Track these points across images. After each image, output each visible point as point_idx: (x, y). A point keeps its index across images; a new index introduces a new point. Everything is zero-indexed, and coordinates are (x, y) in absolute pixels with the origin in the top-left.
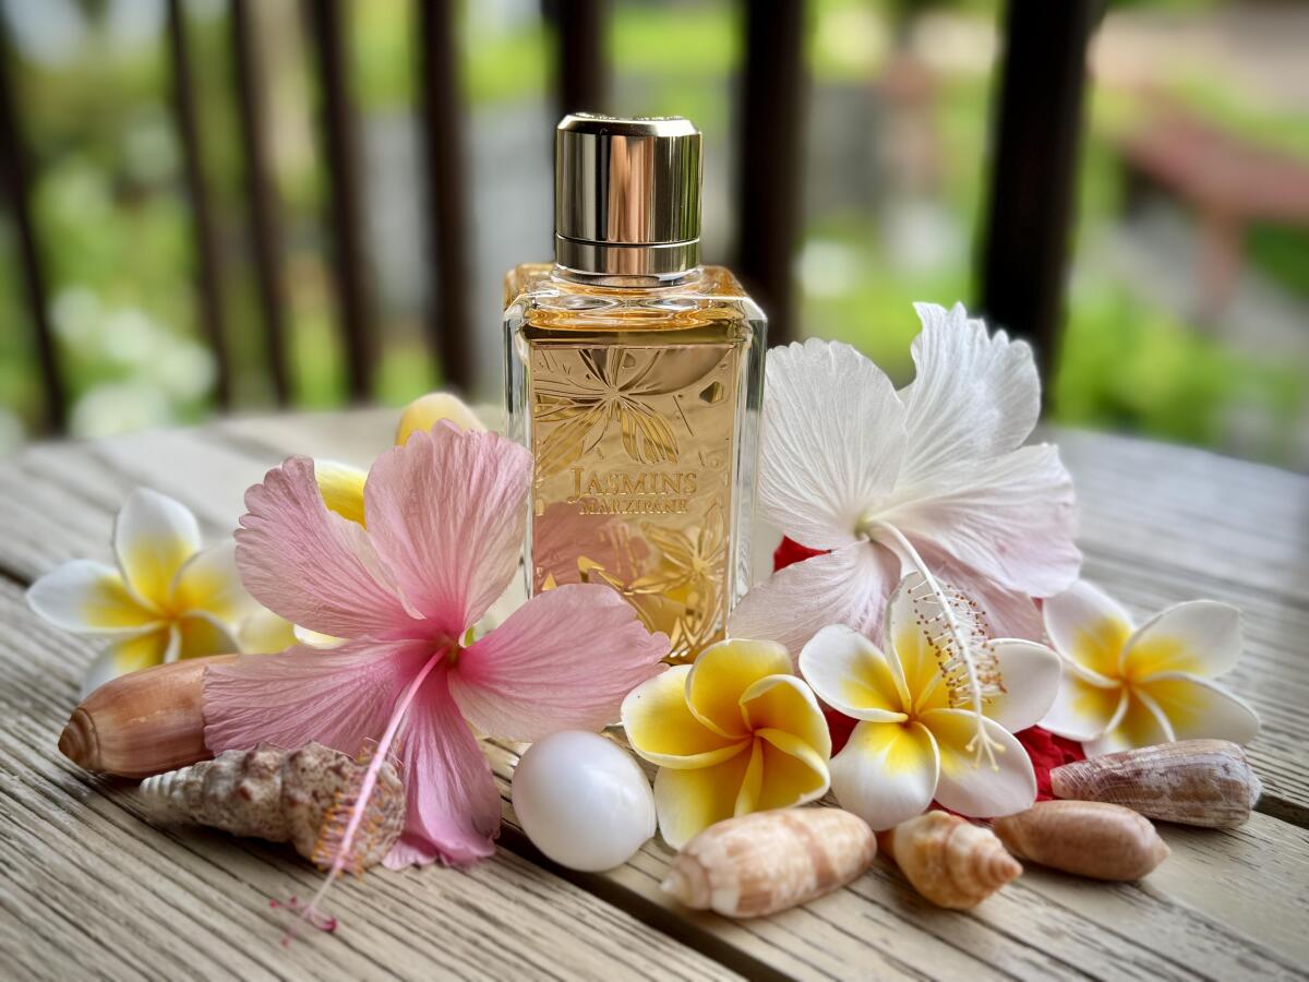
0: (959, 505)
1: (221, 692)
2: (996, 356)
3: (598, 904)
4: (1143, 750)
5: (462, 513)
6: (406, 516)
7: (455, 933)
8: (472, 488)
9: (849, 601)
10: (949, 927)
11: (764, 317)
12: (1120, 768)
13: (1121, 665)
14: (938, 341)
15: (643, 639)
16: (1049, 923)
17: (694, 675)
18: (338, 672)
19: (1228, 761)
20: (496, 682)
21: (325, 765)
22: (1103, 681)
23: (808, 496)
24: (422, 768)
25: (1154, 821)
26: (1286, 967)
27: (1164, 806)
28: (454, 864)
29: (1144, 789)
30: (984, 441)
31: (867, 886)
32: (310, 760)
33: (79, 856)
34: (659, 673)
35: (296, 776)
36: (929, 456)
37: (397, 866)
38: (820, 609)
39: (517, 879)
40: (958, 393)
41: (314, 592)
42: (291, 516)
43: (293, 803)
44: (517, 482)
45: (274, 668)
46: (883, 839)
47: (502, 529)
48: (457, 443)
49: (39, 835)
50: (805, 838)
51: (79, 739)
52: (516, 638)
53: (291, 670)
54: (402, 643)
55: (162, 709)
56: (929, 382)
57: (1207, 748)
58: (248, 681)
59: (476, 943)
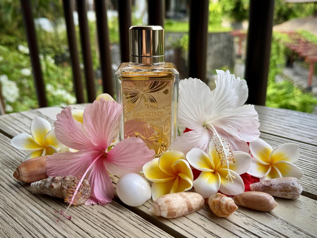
0: (228, 120)
1: (50, 162)
2: (237, 83)
3: (134, 214)
4: (273, 180)
5: (105, 120)
6: (93, 121)
7: (99, 220)
8: (108, 114)
9: (200, 142)
10: (220, 222)
11: (178, 73)
12: (267, 184)
13: (269, 159)
14: (222, 79)
15: (148, 151)
16: (246, 221)
17: (160, 159)
18: (77, 158)
19: (294, 182)
20: (114, 161)
21: (71, 180)
22: (265, 163)
23: (190, 116)
24: (96, 181)
25: (273, 197)
26: (306, 234)
27: (278, 193)
28: (101, 204)
29: (273, 189)
30: (234, 104)
31: (201, 212)
32: (68, 179)
33: (15, 201)
34: (153, 159)
35: (64, 182)
36: (220, 107)
37: (88, 204)
38: (193, 144)
39: (116, 208)
40: (228, 92)
41: (72, 139)
42: (67, 121)
43: (63, 189)
44: (119, 113)
45: (61, 157)
46: (206, 200)
47: (115, 124)
48: (105, 104)
49: (7, 196)
50: (185, 199)
51: (18, 174)
52: (118, 150)
53: (66, 157)
54: (93, 152)
55: (37, 167)
56: (220, 89)
57: (289, 179)
58: (56, 159)
59: (103, 223)
